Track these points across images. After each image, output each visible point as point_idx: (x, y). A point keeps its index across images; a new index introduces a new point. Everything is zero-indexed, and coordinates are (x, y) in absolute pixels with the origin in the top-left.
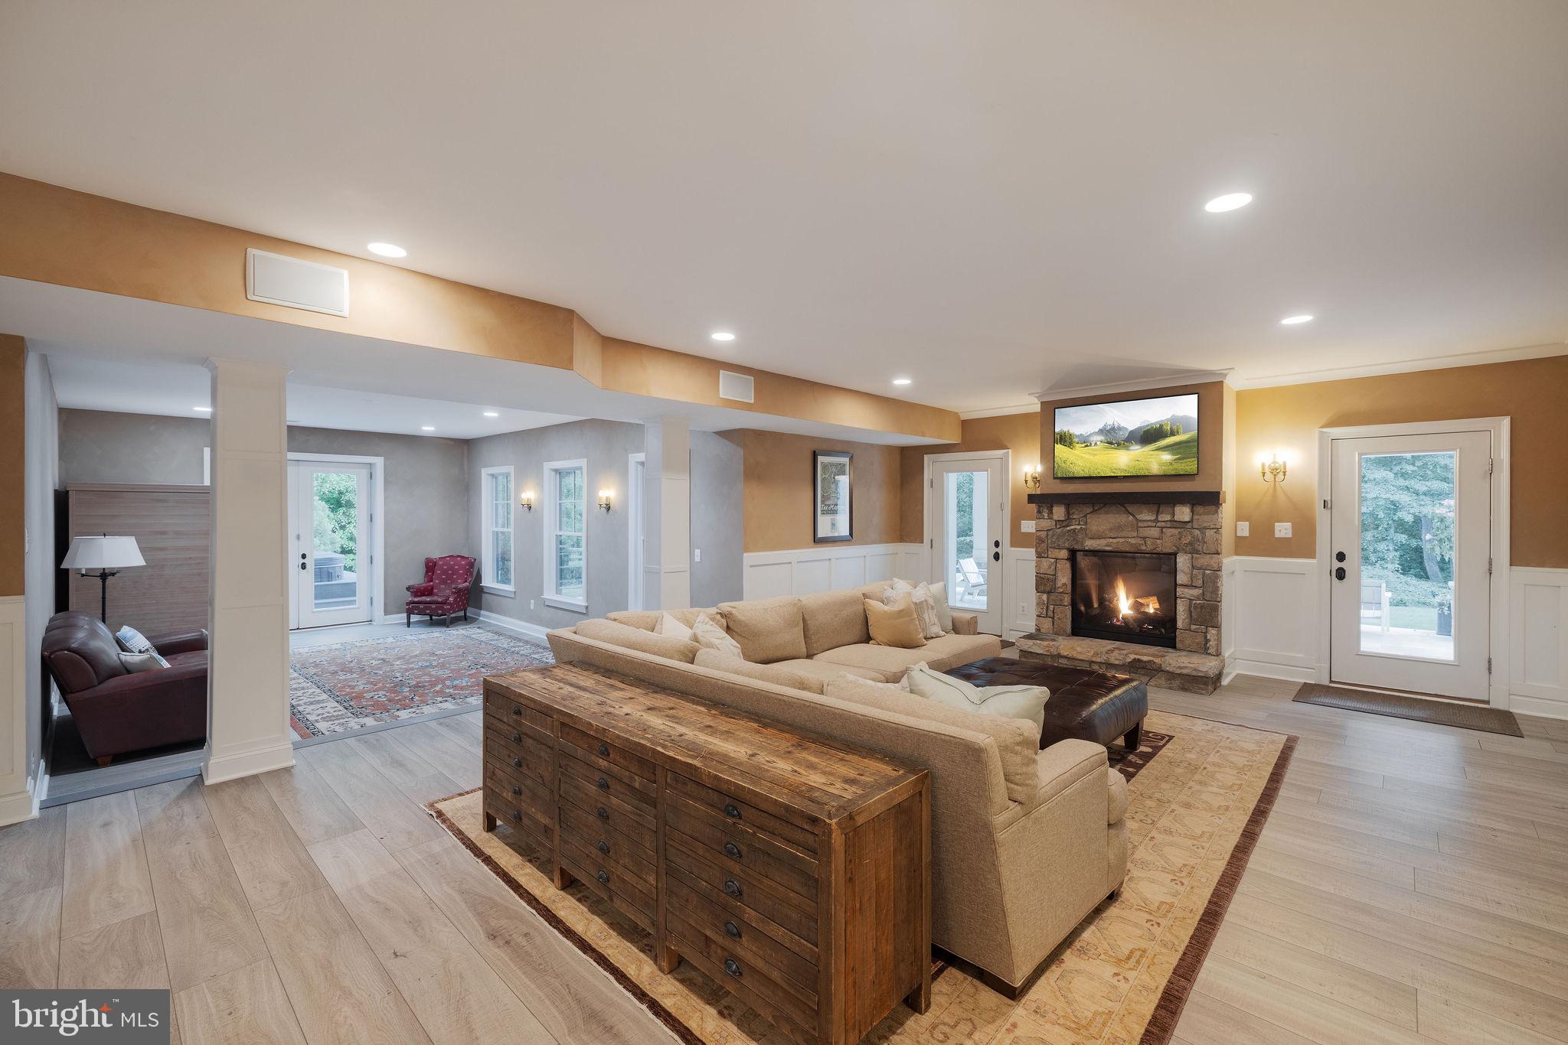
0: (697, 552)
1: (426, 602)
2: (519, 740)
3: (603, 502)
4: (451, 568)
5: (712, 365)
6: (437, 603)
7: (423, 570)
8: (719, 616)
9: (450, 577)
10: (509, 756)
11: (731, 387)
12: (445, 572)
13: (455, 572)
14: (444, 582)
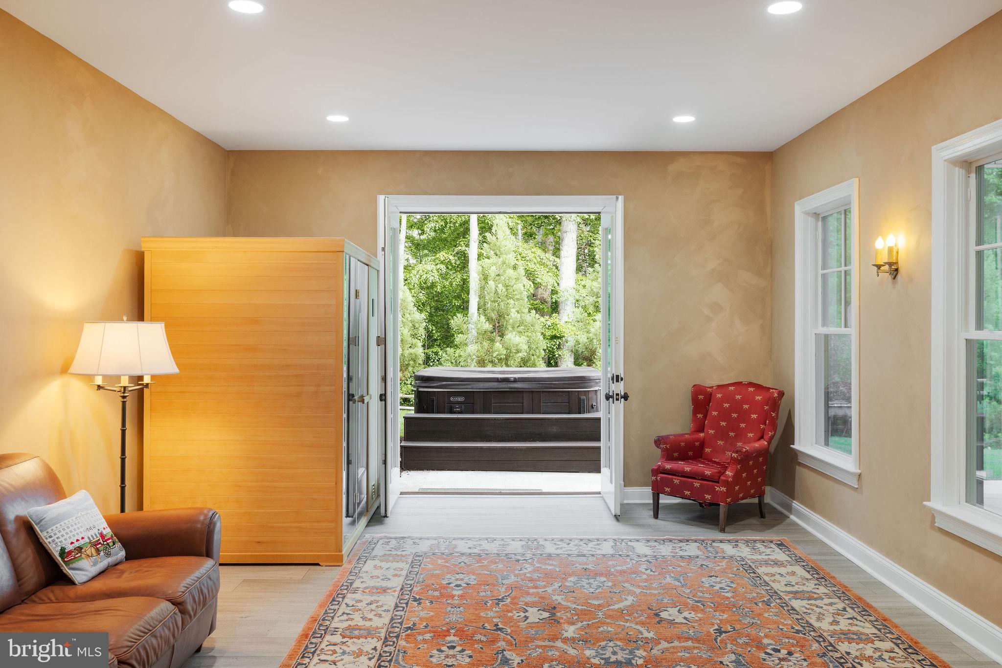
1: (684, 475)
4: (736, 407)
6: (704, 478)
7: (689, 407)
9: (733, 426)
12: (725, 415)
13: (744, 416)
14: (722, 434)
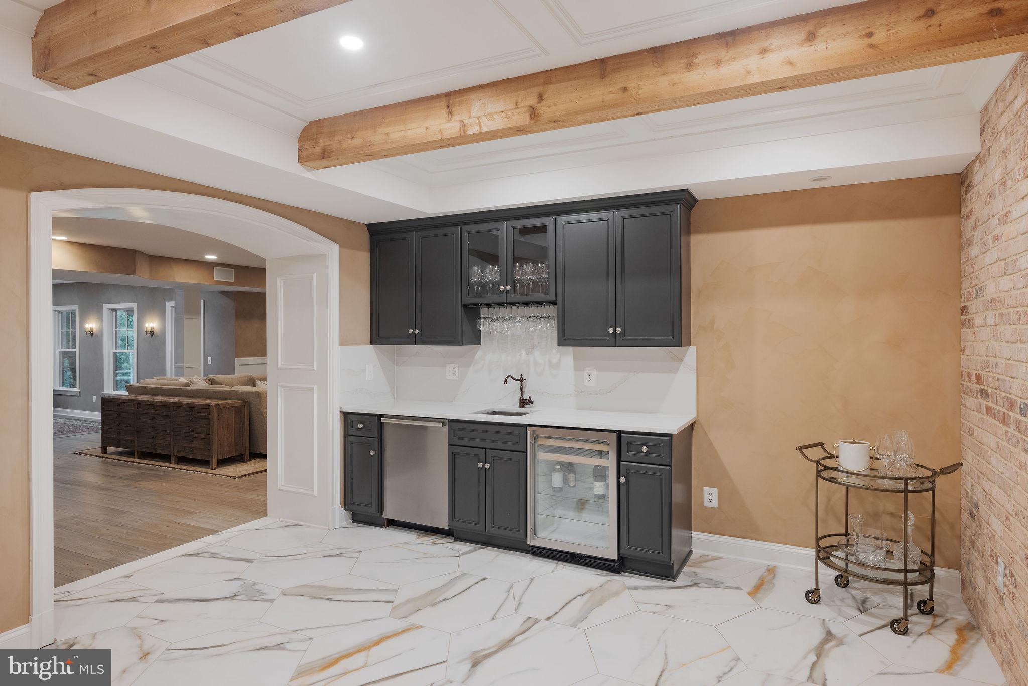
0: (209, 358)
2: (119, 415)
3: (149, 330)
5: (211, 265)
8: (208, 380)
10: (115, 422)
11: (217, 275)
